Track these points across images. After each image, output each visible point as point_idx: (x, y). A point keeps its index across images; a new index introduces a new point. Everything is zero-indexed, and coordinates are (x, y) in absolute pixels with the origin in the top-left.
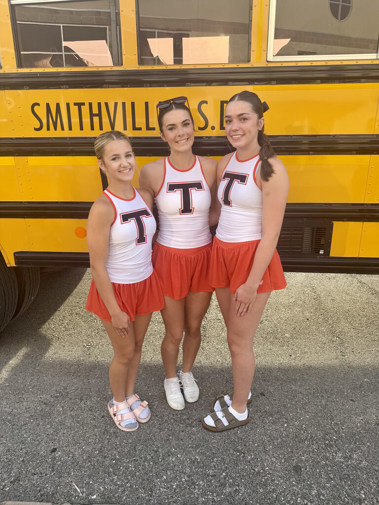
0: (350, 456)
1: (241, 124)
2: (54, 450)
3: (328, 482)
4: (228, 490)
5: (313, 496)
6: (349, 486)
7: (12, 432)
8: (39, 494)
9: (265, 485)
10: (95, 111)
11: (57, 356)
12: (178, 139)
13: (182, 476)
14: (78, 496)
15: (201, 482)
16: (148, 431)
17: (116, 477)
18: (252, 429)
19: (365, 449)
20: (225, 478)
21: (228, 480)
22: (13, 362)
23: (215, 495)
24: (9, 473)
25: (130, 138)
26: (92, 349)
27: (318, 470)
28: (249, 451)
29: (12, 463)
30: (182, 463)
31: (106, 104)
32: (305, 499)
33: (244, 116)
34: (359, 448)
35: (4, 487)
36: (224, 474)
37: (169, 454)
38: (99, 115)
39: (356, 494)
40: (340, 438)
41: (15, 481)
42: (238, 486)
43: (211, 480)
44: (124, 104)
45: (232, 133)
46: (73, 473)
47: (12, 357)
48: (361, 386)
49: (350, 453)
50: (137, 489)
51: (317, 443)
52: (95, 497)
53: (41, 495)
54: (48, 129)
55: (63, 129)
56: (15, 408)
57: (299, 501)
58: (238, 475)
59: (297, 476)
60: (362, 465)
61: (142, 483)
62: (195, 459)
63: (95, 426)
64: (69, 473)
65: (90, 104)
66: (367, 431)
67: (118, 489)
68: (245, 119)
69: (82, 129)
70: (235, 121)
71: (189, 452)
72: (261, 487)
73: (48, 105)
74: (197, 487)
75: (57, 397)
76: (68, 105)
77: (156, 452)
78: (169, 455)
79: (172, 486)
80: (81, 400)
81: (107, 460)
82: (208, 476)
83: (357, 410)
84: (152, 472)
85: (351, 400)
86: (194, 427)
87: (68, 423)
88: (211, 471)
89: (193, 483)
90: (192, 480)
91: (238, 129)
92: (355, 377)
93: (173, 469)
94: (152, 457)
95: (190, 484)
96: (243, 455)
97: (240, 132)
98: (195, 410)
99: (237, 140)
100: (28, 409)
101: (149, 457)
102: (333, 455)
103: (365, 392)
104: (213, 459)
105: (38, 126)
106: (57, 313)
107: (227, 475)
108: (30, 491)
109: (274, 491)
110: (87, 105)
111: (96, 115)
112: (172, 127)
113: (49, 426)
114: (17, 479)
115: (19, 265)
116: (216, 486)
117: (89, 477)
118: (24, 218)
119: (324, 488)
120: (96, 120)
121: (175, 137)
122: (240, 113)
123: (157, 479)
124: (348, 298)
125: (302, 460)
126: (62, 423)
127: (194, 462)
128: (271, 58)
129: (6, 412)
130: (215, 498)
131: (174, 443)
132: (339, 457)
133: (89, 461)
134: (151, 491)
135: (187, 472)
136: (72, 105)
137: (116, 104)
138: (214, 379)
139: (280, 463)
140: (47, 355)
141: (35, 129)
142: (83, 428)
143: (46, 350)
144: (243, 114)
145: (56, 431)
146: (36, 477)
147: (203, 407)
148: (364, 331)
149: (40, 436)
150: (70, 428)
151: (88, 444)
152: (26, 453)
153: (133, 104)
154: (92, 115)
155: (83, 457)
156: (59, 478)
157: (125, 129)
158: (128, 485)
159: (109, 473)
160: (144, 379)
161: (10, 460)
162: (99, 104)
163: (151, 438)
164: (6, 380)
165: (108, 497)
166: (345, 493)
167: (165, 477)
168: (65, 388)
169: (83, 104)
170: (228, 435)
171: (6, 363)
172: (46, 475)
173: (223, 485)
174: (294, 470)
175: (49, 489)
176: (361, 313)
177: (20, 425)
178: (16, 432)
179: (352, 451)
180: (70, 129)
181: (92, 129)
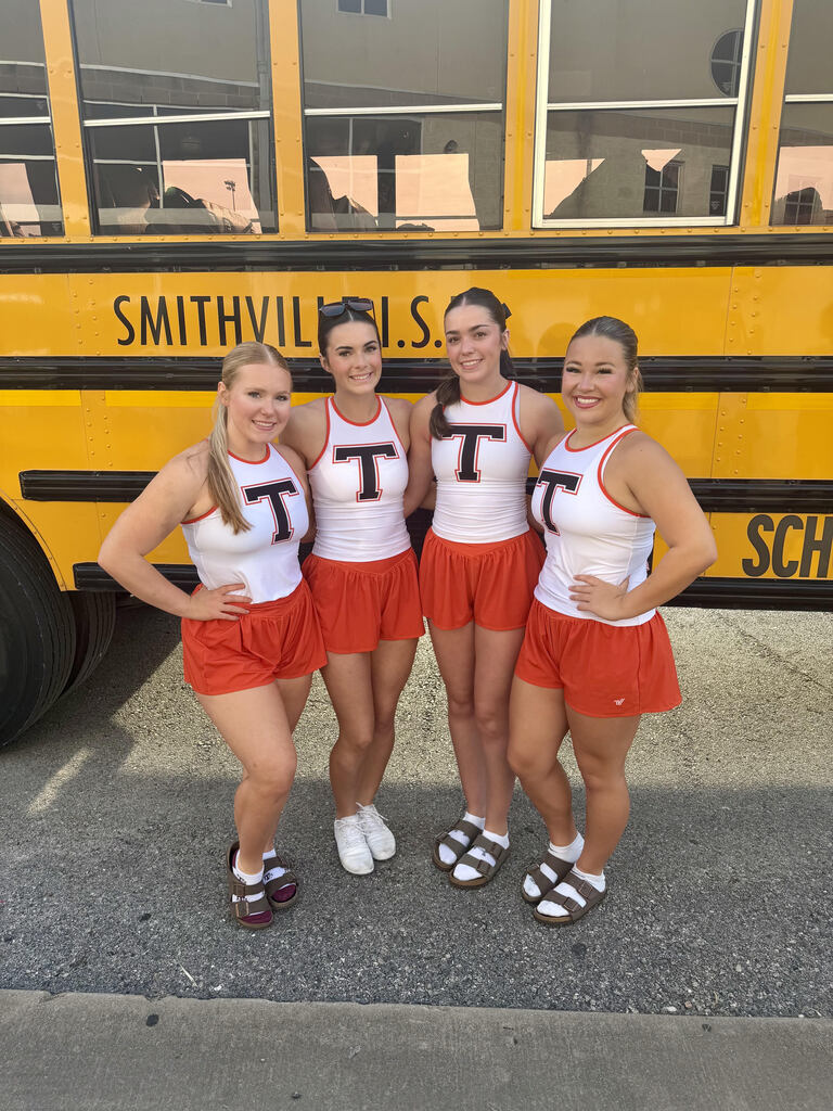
0: (676, 931)
1: (477, 342)
2: (146, 917)
3: (631, 968)
4: (453, 979)
5: (601, 989)
6: (668, 975)
7: (69, 888)
8: (122, 984)
9: (520, 972)
10: (229, 311)
11: (147, 762)
12: (355, 372)
13: (373, 958)
14: (190, 987)
15: (406, 968)
16: (316, 888)
17: (256, 959)
18: (504, 887)
19: (704, 919)
20: (449, 962)
21: (454, 965)
22: (66, 772)
23: (429, 986)
24: (67, 951)
25: (289, 360)
26: (213, 750)
27: (615, 952)
28: (496, 920)
29: (73, 937)
30: (375, 938)
31: (249, 299)
32: (588, 994)
33: (480, 330)
34: (693, 918)
35: (60, 972)
36: (448, 956)
37: (352, 924)
38: (236, 318)
39: (677, 988)
40: (663, 902)
41: (78, 964)
42: (472, 973)
43: (425, 965)
44: (280, 300)
45: (462, 359)
46: (180, 953)
47: (63, 764)
48: (714, 817)
49: (676, 926)
50: (293, 978)
51: (619, 909)
52: (219, 988)
53: (126, 985)
54: (144, 342)
55: (170, 342)
56: (72, 849)
57: (575, 998)
58: (473, 957)
59: (576, 961)
60: (695, 945)
61: (302, 968)
62: (399, 932)
63: (220, 879)
64: (174, 953)
65: (220, 299)
66: (713, 891)
67: (261, 977)
68: (481, 334)
69: (204, 342)
70: (466, 338)
71: (388, 922)
72: (512, 976)
73: (144, 300)
74: (398, 975)
75: (149, 832)
76: (180, 300)
77: (329, 921)
78: (352, 927)
79: (355, 973)
80: (194, 837)
81: (241, 933)
82: (420, 958)
83: (701, 858)
84: (321, 951)
85: (691, 841)
86: (398, 882)
87: (170, 873)
88: (425, 952)
89: (392, 969)
90: (391, 963)
91: (472, 350)
92: (705, 802)
93: (358, 948)
94: (322, 929)
95: (387, 970)
96: (484, 926)
97: (476, 356)
98: (403, 856)
99: (472, 369)
100: (95, 852)
101: (315, 929)
102: (645, 929)
103: (719, 829)
104: (430, 933)
105: (125, 336)
106: (146, 686)
107: (453, 958)
108: (106, 979)
109: (534, 982)
110: (214, 301)
111: (229, 319)
112: (346, 351)
113: (135, 879)
114: (82, 961)
115: (82, 589)
116: (433, 974)
117: (209, 958)
118: (95, 501)
119: (622, 978)
120: (230, 326)
121: (350, 369)
122: (474, 325)
123: (328, 962)
124: (713, 662)
125: (589, 936)
126: (158, 874)
127: (396, 937)
128: (538, 222)
129: (56, 855)
130: (430, 992)
131: (362, 907)
132: (656, 932)
133: (209, 935)
134: (319, 981)
135: (382, 952)
136: (187, 300)
137: (266, 299)
138: (441, 803)
139: (550, 940)
140: (129, 760)
141: (120, 342)
142: (198, 883)
143: (126, 752)
144: (478, 327)
145: (150, 887)
146: (114, 958)
147: (418, 850)
148: (735, 724)
149: (119, 894)
150: (175, 882)
151: (207, 907)
152: (96, 922)
153: (296, 300)
154: (223, 319)
155: (198, 928)
156: (156, 959)
157: (282, 343)
158: (279, 971)
159: (244, 953)
160: (310, 802)
161: (68, 932)
162: (236, 300)
163: (321, 899)
164: (54, 803)
165: (243, 988)
166: (658, 987)
167: (343, 960)
168: (164, 817)
169: (208, 299)
170: (460, 896)
171: (51, 774)
172: (133, 955)
173: (446, 973)
174: (572, 951)
175: (139, 975)
176: (735, 691)
177: (82, 876)
178: (76, 887)
179: (680, 922)
180: (183, 342)
181: (223, 342)
